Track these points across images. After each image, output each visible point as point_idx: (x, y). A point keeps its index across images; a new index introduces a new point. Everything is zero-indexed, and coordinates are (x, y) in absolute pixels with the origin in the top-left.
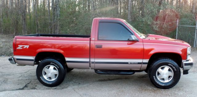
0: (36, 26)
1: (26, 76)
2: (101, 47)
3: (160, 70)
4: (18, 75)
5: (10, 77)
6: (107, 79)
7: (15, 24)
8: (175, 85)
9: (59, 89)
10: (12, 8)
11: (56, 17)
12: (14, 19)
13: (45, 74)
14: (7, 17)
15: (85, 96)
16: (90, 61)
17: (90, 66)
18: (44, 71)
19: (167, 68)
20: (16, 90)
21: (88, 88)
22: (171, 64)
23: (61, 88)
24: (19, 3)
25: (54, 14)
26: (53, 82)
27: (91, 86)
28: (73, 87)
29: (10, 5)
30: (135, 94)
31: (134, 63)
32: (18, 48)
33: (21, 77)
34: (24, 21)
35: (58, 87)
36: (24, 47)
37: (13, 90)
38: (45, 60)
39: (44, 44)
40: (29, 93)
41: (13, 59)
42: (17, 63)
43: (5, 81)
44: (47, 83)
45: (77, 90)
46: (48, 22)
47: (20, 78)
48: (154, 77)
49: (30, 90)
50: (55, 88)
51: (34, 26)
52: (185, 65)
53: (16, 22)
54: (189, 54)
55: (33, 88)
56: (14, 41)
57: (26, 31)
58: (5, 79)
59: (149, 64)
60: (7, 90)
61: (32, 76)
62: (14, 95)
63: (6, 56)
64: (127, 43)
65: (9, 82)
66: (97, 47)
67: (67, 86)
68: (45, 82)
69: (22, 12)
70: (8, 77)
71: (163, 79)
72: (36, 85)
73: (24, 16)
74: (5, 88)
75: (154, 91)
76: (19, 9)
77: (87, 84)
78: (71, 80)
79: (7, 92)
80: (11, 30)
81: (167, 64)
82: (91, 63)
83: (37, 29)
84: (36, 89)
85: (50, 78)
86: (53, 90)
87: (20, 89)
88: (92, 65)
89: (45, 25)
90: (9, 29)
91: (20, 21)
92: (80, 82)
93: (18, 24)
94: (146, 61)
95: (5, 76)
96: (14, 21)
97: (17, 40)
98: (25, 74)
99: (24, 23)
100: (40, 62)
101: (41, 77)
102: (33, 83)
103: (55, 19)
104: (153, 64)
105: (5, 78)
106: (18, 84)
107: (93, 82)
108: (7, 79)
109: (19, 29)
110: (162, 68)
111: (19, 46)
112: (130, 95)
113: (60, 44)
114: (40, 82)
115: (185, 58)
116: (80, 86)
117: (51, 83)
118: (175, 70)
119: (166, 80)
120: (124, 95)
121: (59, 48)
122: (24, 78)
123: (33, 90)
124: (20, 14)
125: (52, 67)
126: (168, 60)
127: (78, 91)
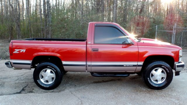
0: (30, 32)
1: (22, 79)
2: (97, 50)
3: (153, 72)
4: (15, 78)
5: (7, 80)
6: (101, 81)
7: (10, 29)
8: (167, 86)
9: (57, 92)
10: (7, 15)
11: (48, 24)
12: (9, 26)
13: (42, 77)
14: (3, 24)
15: (83, 99)
16: (86, 64)
17: (86, 69)
18: (41, 74)
19: (160, 70)
20: (13, 94)
21: (85, 90)
22: (165, 66)
23: (58, 91)
24: (13, 10)
25: (46, 20)
26: (50, 85)
27: (87, 88)
28: (70, 89)
29: (5, 13)
30: (132, 96)
31: (130, 66)
32: (14, 52)
33: (18, 80)
34: (19, 27)
35: (55, 90)
36: (21, 51)
37: (10, 94)
38: (42, 64)
39: (38, 48)
40: (26, 96)
41: (9, 63)
42: (14, 67)
43: (2, 85)
44: (44, 86)
45: (74, 93)
46: (41, 28)
47: (17, 82)
48: (148, 78)
49: (28, 94)
50: (52, 91)
51: (28, 32)
52: (177, 67)
53: (11, 28)
54: (181, 57)
55: (30, 91)
56: (10, 46)
57: (20, 37)
58: (2, 83)
59: (144, 66)
60: (4, 94)
61: (28, 79)
62: (12, 99)
63: (2, 59)
64: (121, 46)
65: (6, 86)
66: (94, 51)
67: (64, 89)
68: (42, 85)
69: (16, 19)
70: (5, 80)
71: (157, 81)
72: (33, 88)
73: (18, 23)
74: (2, 92)
75: (149, 92)
76: (13, 16)
77: (83, 87)
78: (67, 83)
79: (4, 96)
80: (6, 35)
81: (160, 66)
82: (87, 66)
83: (30, 35)
84: (33, 92)
85: (47, 81)
86: (50, 93)
87: (17, 93)
88: (89, 68)
89: (38, 31)
90: (5, 35)
91: (15, 27)
92: (76, 85)
93: (13, 30)
94: (141, 63)
95: (2, 80)
96: (9, 27)
97: (13, 44)
98: (21, 77)
99: (18, 29)
100: (36, 65)
101: (38, 81)
102: (30, 86)
103: (47, 25)
104: (147, 66)
105: (2, 81)
106: (15, 87)
107: (89, 84)
108: (4, 83)
109: (13, 35)
110: (156, 70)
111: (15, 50)
112: (127, 97)
113: (53, 48)
114: (37, 85)
115: (178, 60)
116: (77, 89)
117: (48, 86)
118: (168, 71)
119: (159, 81)
120: (121, 97)
121: (53, 51)
122: (21, 81)
123: (30, 93)
124: (14, 20)
125: (49, 71)
126: (162, 62)
127: (76, 94)
